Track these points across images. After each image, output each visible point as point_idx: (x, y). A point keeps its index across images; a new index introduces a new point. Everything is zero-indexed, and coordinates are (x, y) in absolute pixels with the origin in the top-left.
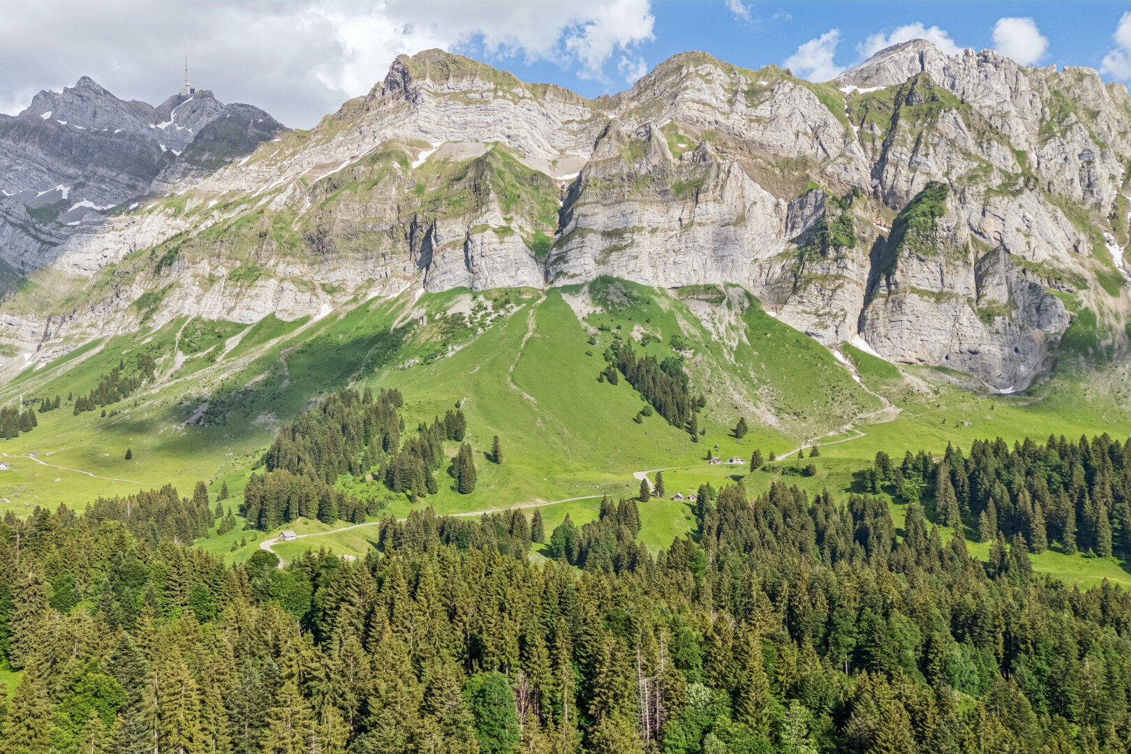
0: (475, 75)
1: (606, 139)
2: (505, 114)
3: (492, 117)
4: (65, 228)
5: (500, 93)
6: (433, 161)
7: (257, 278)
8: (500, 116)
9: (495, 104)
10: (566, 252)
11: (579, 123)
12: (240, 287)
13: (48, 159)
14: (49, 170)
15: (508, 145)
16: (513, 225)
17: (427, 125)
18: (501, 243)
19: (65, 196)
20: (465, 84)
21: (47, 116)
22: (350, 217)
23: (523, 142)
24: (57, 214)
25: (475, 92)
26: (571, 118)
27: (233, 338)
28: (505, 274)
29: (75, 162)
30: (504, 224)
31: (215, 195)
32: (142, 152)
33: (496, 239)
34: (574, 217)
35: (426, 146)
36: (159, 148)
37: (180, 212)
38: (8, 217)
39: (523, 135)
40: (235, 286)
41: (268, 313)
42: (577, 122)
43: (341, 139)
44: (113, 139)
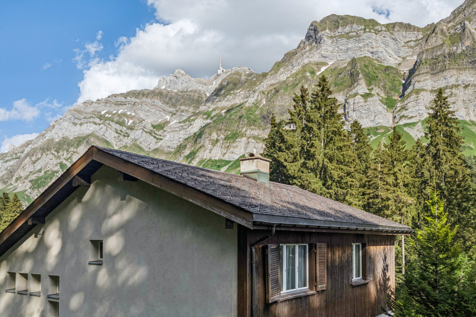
0: (353, 23)
1: (434, 35)
2: (370, 41)
3: (363, 43)
4: (166, 132)
5: (368, 30)
6: (328, 70)
7: (237, 137)
8: (367, 42)
9: (364, 36)
10: (407, 104)
11: (414, 41)
12: (229, 143)
13: (163, 105)
14: (163, 110)
15: (371, 57)
16: (373, 92)
17: (326, 53)
18: (365, 102)
19: (168, 120)
20: (347, 29)
21: (163, 87)
22: (283, 103)
23: (380, 54)
24: (164, 127)
25: (353, 32)
26: (410, 39)
27: (225, 167)
28: (368, 120)
29: (174, 105)
30: (368, 92)
31: (225, 108)
32: (199, 97)
33: (362, 100)
34: (412, 83)
35: (325, 64)
36: (206, 95)
37: (209, 117)
38: (145, 129)
39: (380, 51)
40: (227, 143)
41: (241, 154)
42: (413, 41)
43: (282, 70)
44: (188, 93)
